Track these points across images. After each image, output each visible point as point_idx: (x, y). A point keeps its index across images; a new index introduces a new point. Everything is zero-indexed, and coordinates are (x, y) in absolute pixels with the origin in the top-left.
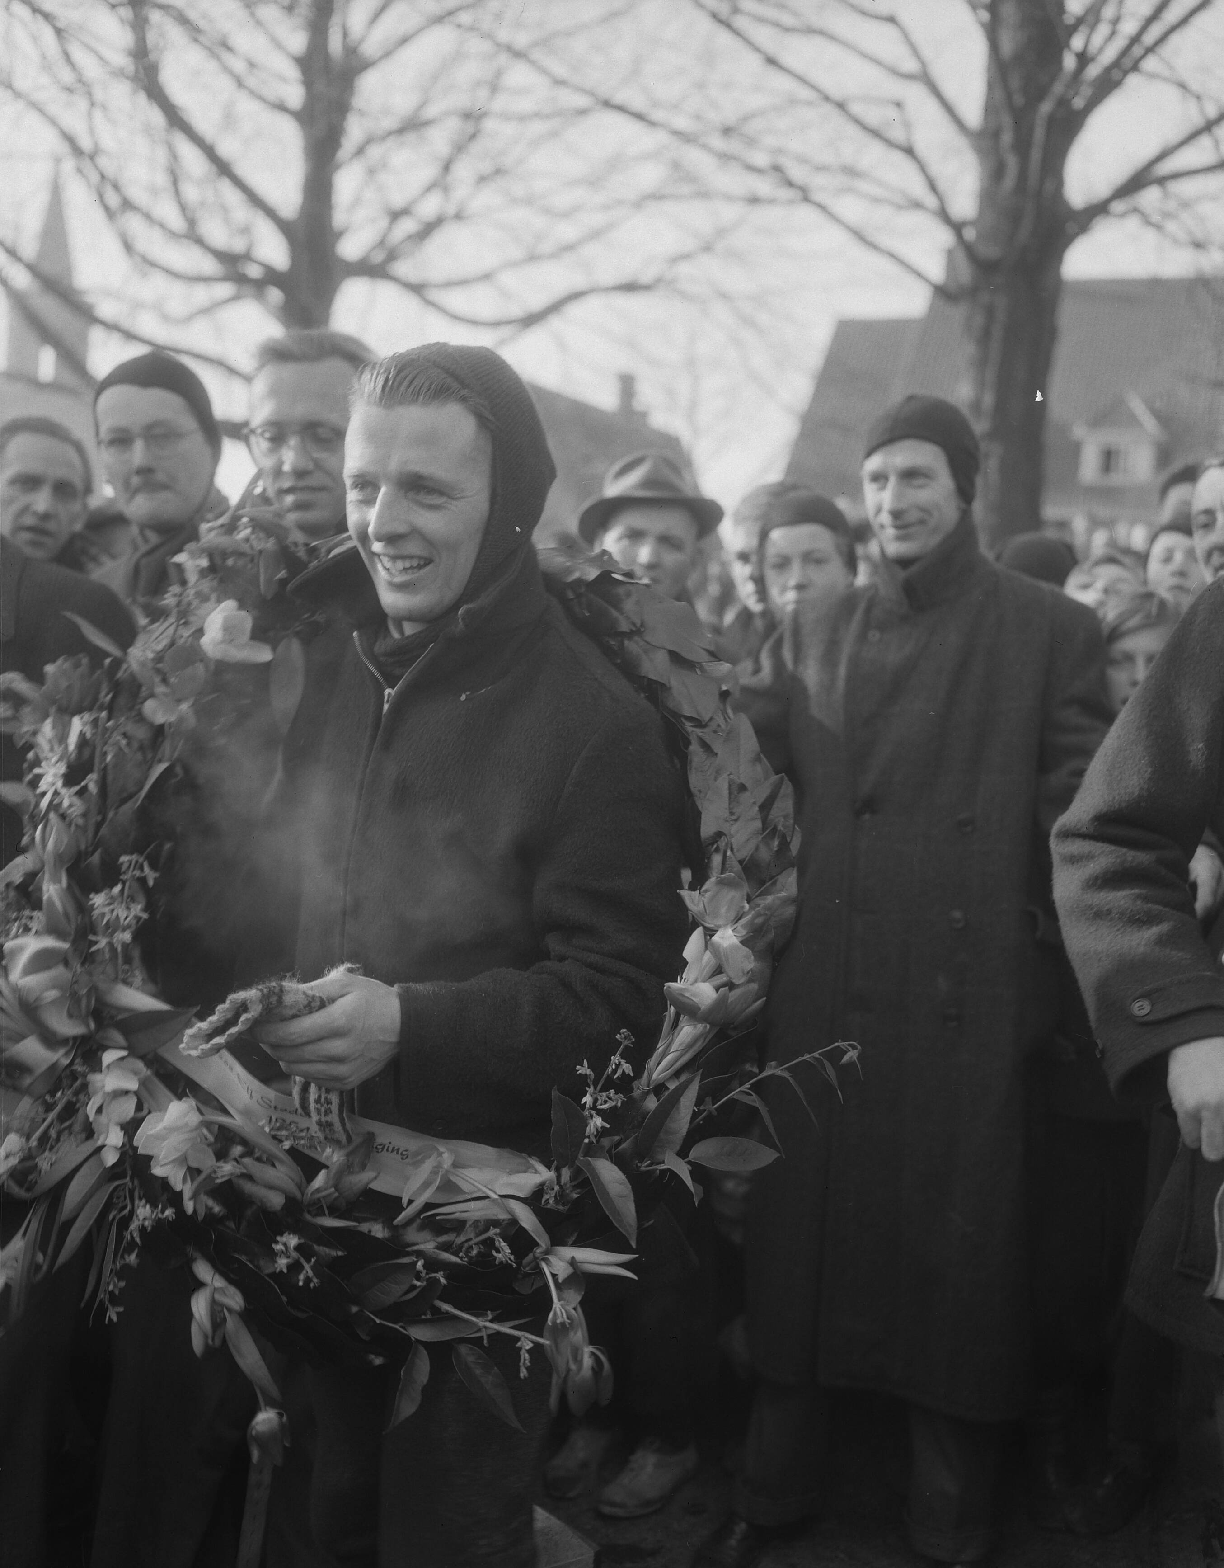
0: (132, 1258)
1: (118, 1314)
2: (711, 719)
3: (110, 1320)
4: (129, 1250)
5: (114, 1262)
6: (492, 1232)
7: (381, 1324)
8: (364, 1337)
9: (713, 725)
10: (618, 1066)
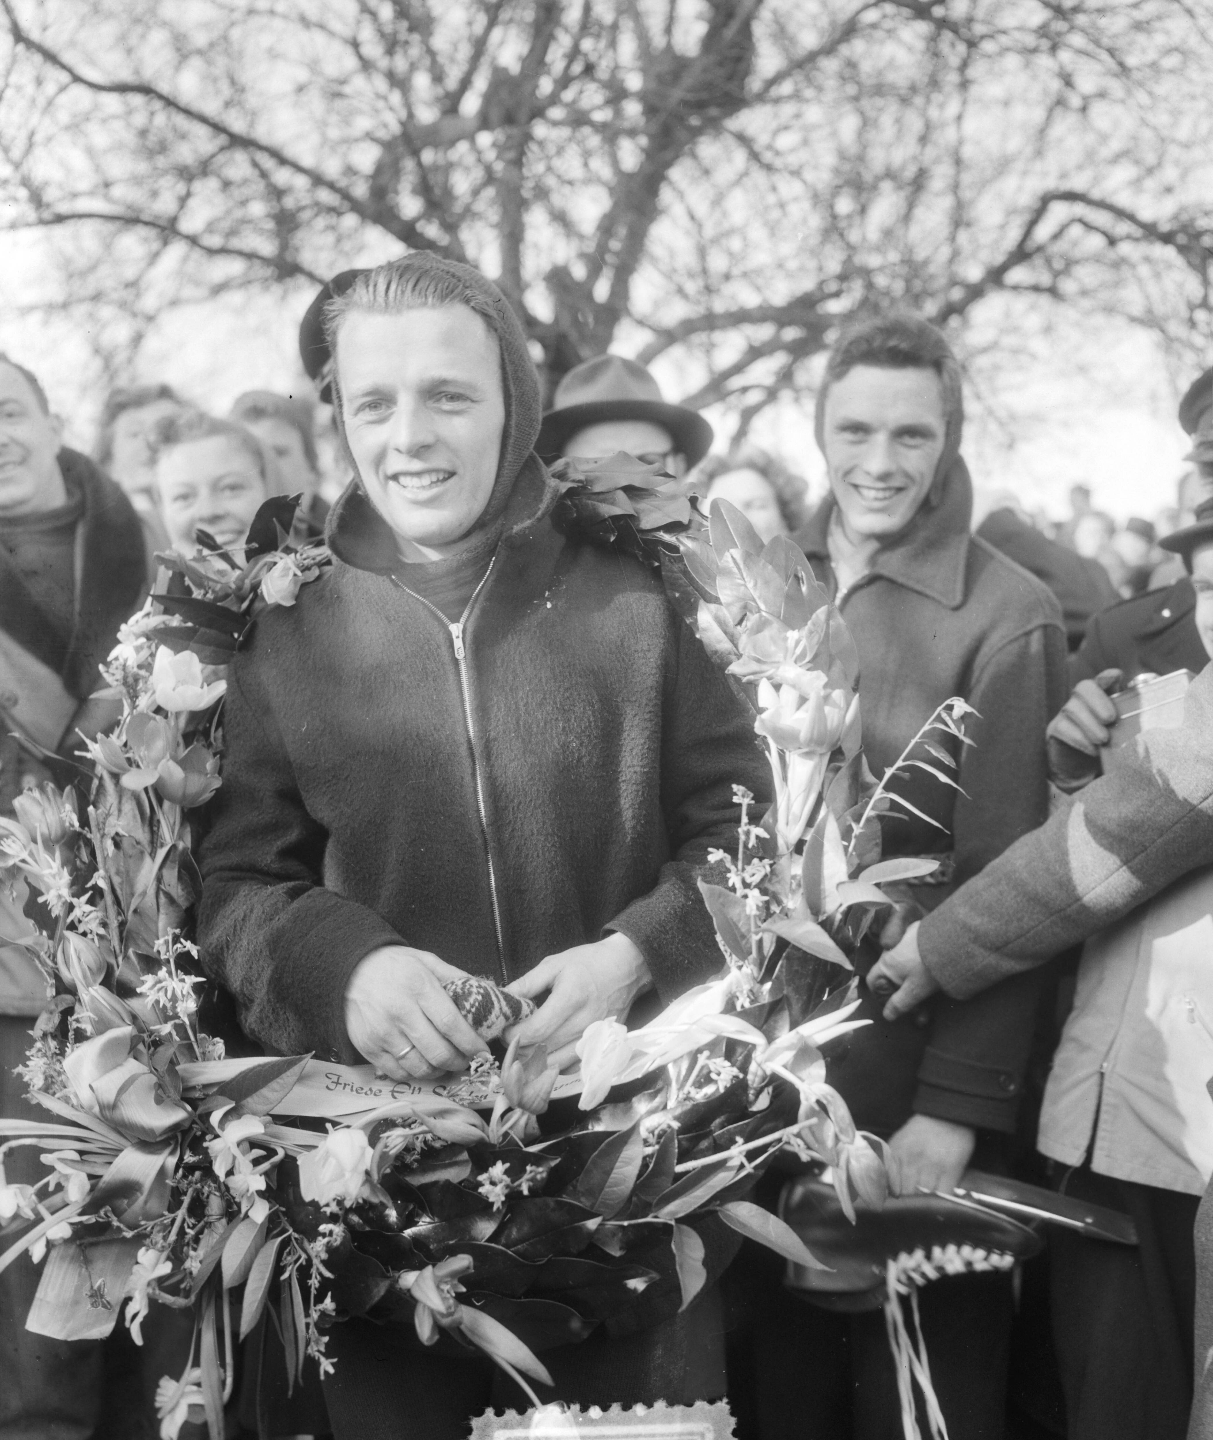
0: (328, 1304)
1: (333, 1364)
2: (690, 521)
3: (326, 1373)
4: (320, 1299)
5: (307, 1315)
6: (702, 1059)
7: (630, 1226)
8: (617, 1253)
9: (693, 525)
10: (748, 833)
